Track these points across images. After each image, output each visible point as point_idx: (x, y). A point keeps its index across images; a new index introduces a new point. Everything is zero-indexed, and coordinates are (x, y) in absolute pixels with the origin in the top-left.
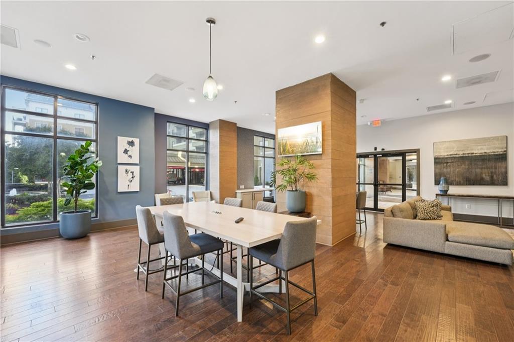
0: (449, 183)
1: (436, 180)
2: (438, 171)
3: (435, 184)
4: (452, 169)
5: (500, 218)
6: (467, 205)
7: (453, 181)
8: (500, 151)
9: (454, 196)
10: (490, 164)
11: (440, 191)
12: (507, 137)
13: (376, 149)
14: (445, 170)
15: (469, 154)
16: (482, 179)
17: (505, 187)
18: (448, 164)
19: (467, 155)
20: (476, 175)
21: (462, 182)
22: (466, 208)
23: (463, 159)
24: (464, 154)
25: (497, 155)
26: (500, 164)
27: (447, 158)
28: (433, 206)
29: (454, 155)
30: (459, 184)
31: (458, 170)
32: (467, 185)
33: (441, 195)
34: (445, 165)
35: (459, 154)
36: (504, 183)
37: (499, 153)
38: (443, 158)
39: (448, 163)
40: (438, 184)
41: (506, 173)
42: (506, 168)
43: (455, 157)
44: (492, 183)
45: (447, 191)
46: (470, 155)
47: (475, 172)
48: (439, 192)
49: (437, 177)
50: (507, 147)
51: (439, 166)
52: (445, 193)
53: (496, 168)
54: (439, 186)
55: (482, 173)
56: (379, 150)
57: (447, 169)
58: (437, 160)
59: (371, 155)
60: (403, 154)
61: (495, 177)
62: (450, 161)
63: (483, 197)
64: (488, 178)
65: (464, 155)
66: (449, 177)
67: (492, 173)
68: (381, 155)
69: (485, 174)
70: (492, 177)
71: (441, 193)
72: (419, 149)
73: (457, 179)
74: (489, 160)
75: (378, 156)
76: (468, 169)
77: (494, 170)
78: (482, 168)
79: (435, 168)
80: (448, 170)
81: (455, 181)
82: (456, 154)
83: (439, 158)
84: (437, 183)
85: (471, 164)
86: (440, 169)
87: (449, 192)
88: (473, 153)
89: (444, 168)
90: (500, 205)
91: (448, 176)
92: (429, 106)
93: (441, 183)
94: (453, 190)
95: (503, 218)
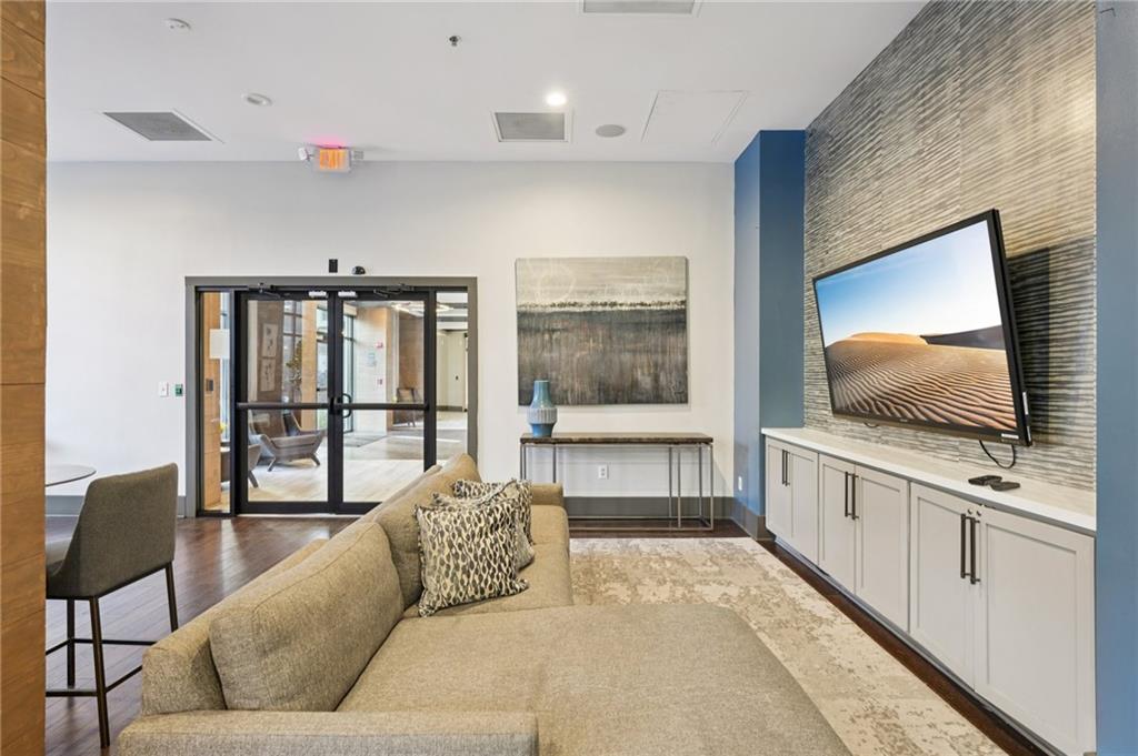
0: (556, 398)
1: (525, 388)
2: (527, 358)
3: (520, 404)
4: (564, 350)
5: (675, 500)
6: (600, 468)
7: (566, 391)
8: (671, 301)
9: (570, 441)
10: (653, 339)
11: (534, 426)
12: (687, 261)
13: (333, 266)
14: (546, 355)
15: (605, 304)
16: (635, 384)
17: (684, 405)
18: (554, 336)
19: (600, 309)
20: (622, 373)
21: (589, 394)
22: (600, 476)
23: (590, 319)
24: (593, 304)
25: (667, 312)
26: (672, 339)
27: (551, 315)
28: (494, 528)
29: (570, 305)
30: (582, 401)
31: (578, 355)
32: (600, 403)
33: (537, 441)
34: (547, 336)
35: (581, 306)
36: (682, 398)
37: (670, 307)
38: (540, 315)
39: (554, 331)
40: (528, 403)
41: (685, 366)
42: (685, 352)
43: (571, 314)
44: (656, 398)
45: (550, 427)
46: (608, 308)
47: (621, 363)
48: (528, 431)
49: (524, 379)
50: (686, 292)
51: (530, 341)
52: (544, 436)
53: (664, 352)
54: (530, 409)
55: (634, 367)
56: (345, 271)
57: (551, 351)
58: (526, 322)
59: (317, 289)
60: (424, 291)
61: (663, 379)
62: (560, 327)
63: (640, 441)
64: (646, 382)
65: (594, 309)
66: (557, 379)
67: (656, 365)
68: (353, 294)
69: (642, 368)
70: (656, 379)
71: (536, 435)
72: (476, 278)
73: (577, 385)
74: (650, 327)
75: (341, 294)
76: (604, 352)
77: (659, 358)
78: (634, 352)
79: (520, 347)
80: (555, 355)
81: (572, 391)
82: (574, 305)
83: (532, 315)
84: (525, 398)
85: (610, 337)
86: (535, 351)
87: (559, 430)
88: (614, 304)
89: (543, 347)
90: (675, 461)
91: (554, 374)
92: (498, 111)
93: (535, 399)
94: (571, 421)
95: (683, 499)
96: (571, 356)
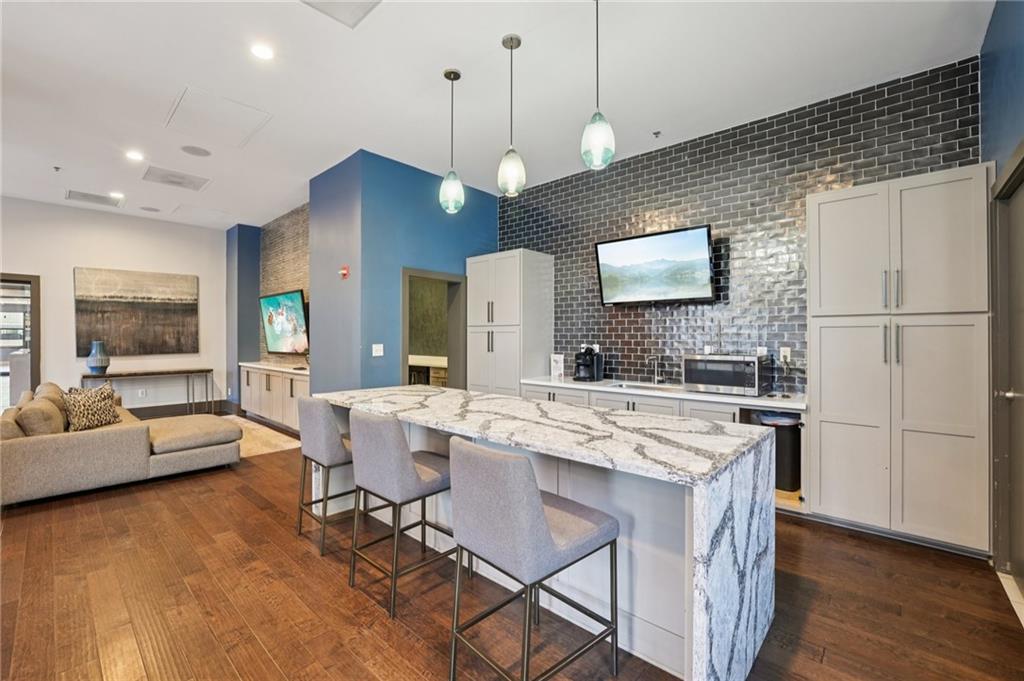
0: (109, 351)
1: (82, 346)
2: (84, 328)
3: (78, 355)
4: (113, 324)
5: (191, 404)
6: (140, 391)
7: (115, 348)
8: (188, 298)
9: (120, 375)
10: (176, 319)
11: (92, 368)
12: (198, 278)
14: (99, 326)
15: (144, 298)
16: (165, 343)
17: (196, 355)
18: (106, 315)
19: (140, 300)
20: (155, 337)
21: (132, 349)
22: (140, 395)
23: (133, 307)
24: (135, 298)
25: (185, 304)
26: (189, 319)
27: (104, 302)
28: (104, 399)
29: (117, 297)
30: (127, 353)
31: (124, 326)
32: (140, 354)
33: (94, 377)
34: (100, 315)
35: (126, 298)
36: (195, 349)
37: (187, 302)
38: (94, 302)
39: (105, 312)
40: (87, 354)
41: (197, 333)
42: (197, 326)
43: (119, 303)
44: (179, 350)
45: (106, 368)
46: (145, 301)
47: (155, 332)
48: (88, 372)
49: (81, 341)
50: (198, 294)
51: (86, 318)
52: (100, 374)
53: (183, 326)
54: (90, 359)
55: (163, 334)
57: (103, 324)
58: (83, 306)
61: (182, 340)
62: (110, 309)
63: (169, 373)
64: (172, 342)
65: (136, 300)
66: (108, 341)
67: (178, 333)
69: (169, 334)
70: (179, 340)
71: (94, 373)
72: (38, 277)
73: (122, 344)
74: (175, 312)
76: (143, 325)
77: (181, 329)
78: (164, 325)
79: (77, 321)
80: (106, 326)
81: (120, 348)
82: (121, 297)
83: (87, 302)
84: (83, 351)
85: (147, 317)
86: (90, 324)
87: (109, 371)
88: (149, 298)
89: (97, 322)
90: (191, 383)
91: (105, 338)
92: (71, 190)
93: (93, 351)
94: (117, 365)
95: (196, 404)
96: (117, 327)
